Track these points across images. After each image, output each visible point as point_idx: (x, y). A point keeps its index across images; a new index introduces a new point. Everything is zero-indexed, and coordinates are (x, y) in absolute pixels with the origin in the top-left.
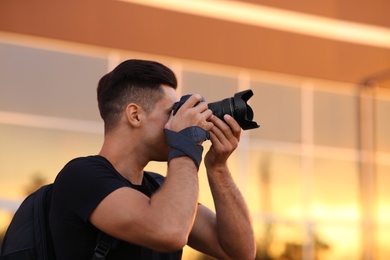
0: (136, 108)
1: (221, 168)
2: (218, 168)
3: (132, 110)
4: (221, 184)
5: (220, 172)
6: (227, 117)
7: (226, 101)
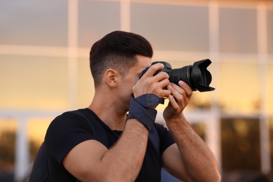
0: (113, 73)
1: (178, 120)
2: (173, 120)
3: (110, 74)
4: (178, 132)
5: (177, 123)
6: (181, 82)
7: (185, 68)
